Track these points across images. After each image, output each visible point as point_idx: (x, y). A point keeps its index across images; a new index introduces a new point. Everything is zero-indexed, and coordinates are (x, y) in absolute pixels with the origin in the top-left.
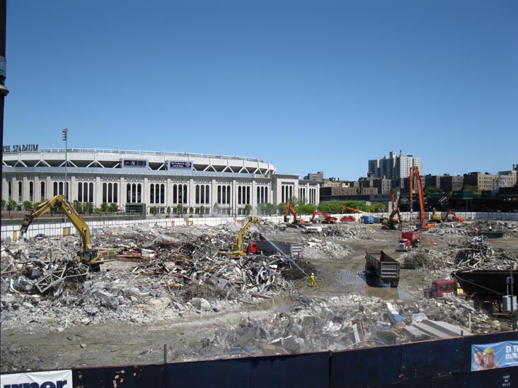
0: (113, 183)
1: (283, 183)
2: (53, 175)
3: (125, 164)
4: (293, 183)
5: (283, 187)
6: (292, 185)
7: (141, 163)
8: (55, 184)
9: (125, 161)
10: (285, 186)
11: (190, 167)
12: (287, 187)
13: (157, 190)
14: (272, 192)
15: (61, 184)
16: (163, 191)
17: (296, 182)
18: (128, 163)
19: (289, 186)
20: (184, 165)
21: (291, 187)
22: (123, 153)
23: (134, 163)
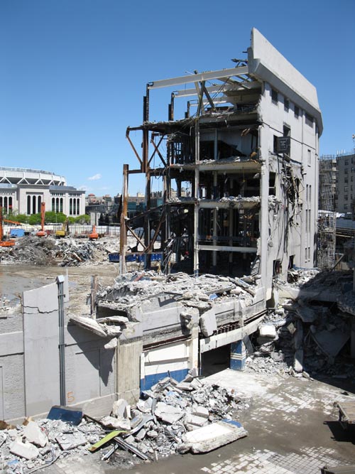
1: (27, 193)
4: (42, 193)
5: (29, 197)
6: (41, 196)
10: (32, 196)
12: (34, 198)
14: (17, 202)
17: (46, 192)
19: (37, 196)
21: (40, 197)
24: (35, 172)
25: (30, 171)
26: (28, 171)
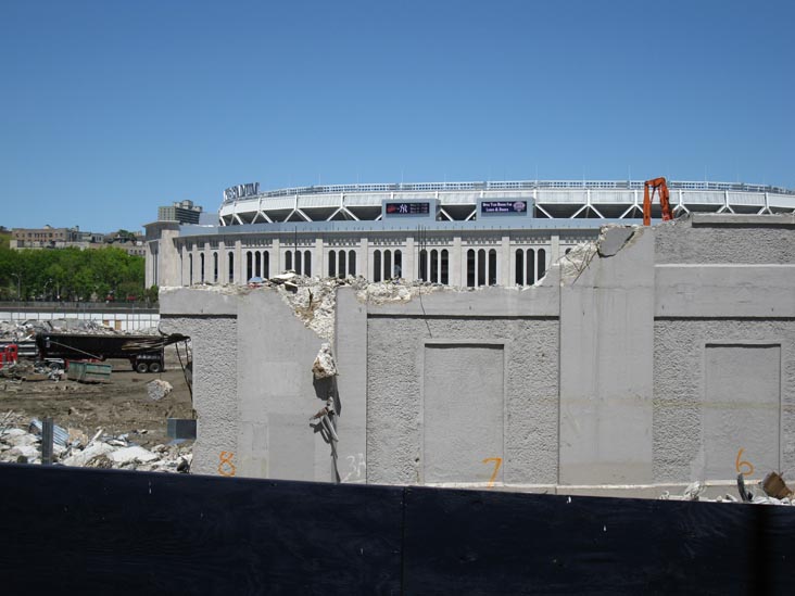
0: (347, 250)
2: (247, 240)
3: (387, 212)
7: (420, 208)
8: (249, 254)
9: (388, 205)
11: (525, 210)
13: (434, 263)
15: (258, 254)
16: (445, 263)
18: (394, 209)
20: (510, 208)
22: (408, 188)
23: (404, 209)
24: (753, 190)
25: (741, 188)
26: (735, 188)
